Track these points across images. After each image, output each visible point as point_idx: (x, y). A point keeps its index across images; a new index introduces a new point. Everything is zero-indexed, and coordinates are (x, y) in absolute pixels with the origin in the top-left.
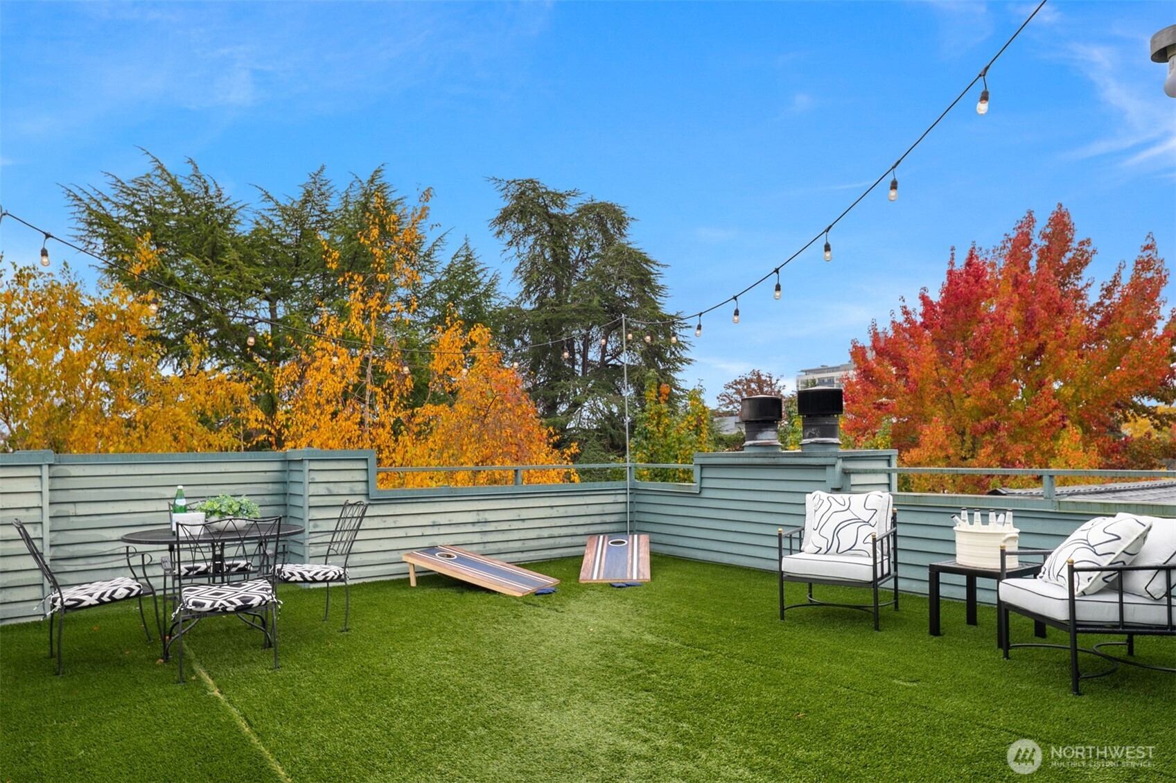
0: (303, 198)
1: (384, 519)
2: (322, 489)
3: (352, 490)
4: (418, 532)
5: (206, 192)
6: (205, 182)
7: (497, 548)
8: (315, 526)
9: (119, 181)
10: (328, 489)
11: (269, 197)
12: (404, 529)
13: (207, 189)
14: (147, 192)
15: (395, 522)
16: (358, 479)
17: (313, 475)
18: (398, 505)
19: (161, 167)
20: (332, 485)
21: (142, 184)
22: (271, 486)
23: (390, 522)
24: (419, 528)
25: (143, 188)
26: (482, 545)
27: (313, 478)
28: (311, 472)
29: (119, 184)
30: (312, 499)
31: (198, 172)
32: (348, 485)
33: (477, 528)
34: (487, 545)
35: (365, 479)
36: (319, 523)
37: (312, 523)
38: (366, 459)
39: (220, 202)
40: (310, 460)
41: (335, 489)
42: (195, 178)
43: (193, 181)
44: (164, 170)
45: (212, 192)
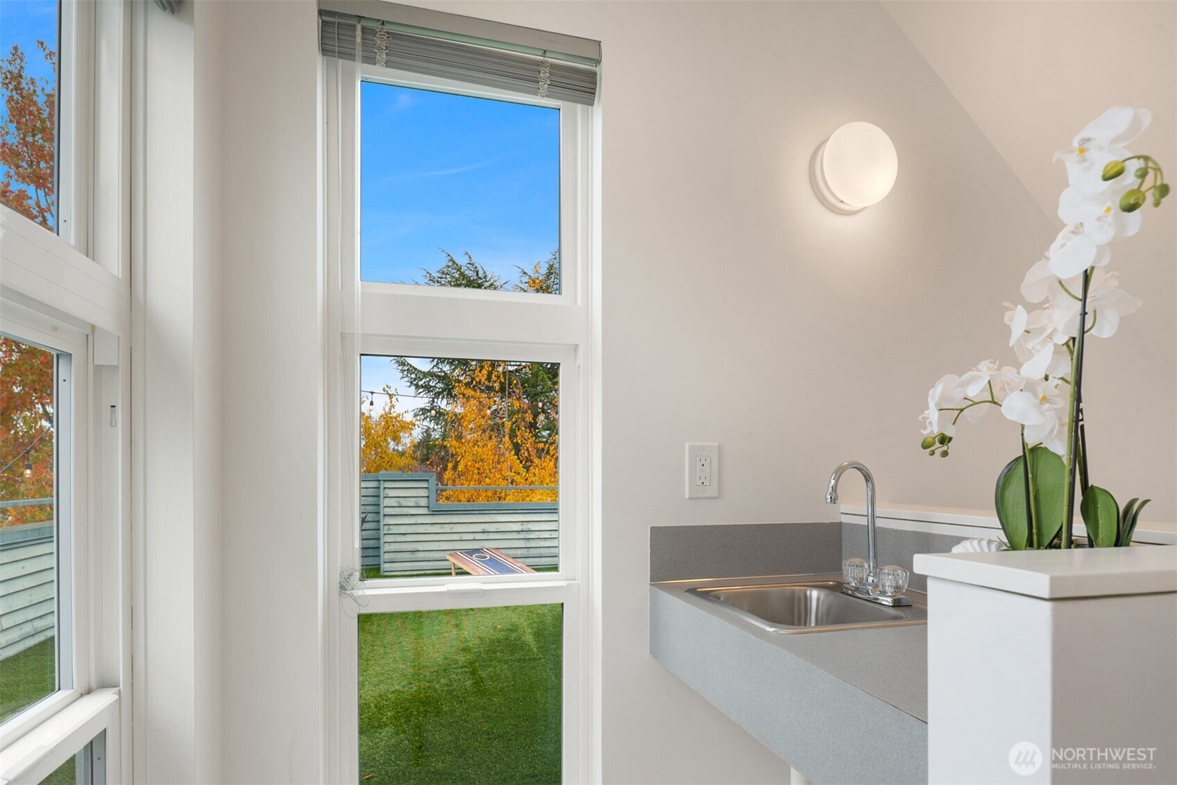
0: (548, 271)
1: (443, 526)
2: (393, 502)
3: (417, 503)
4: (471, 537)
5: (477, 274)
6: (476, 267)
7: (539, 552)
8: (389, 529)
9: (428, 273)
10: (398, 502)
11: (525, 273)
12: (458, 535)
13: (477, 272)
14: (446, 278)
15: (451, 528)
16: (423, 495)
17: (387, 491)
18: (454, 516)
19: (451, 260)
20: (401, 499)
21: (443, 273)
22: (370, 499)
23: (447, 529)
24: (471, 534)
25: (444, 276)
26: (526, 550)
27: (387, 494)
28: (386, 490)
29: (428, 275)
30: (386, 509)
31: (471, 261)
32: (415, 499)
33: (521, 536)
34: (530, 549)
35: (426, 495)
36: (391, 527)
37: (386, 527)
38: (428, 480)
39: (486, 281)
40: (384, 481)
41: (404, 502)
42: (470, 266)
43: (468, 268)
44: (454, 262)
45: (481, 274)
